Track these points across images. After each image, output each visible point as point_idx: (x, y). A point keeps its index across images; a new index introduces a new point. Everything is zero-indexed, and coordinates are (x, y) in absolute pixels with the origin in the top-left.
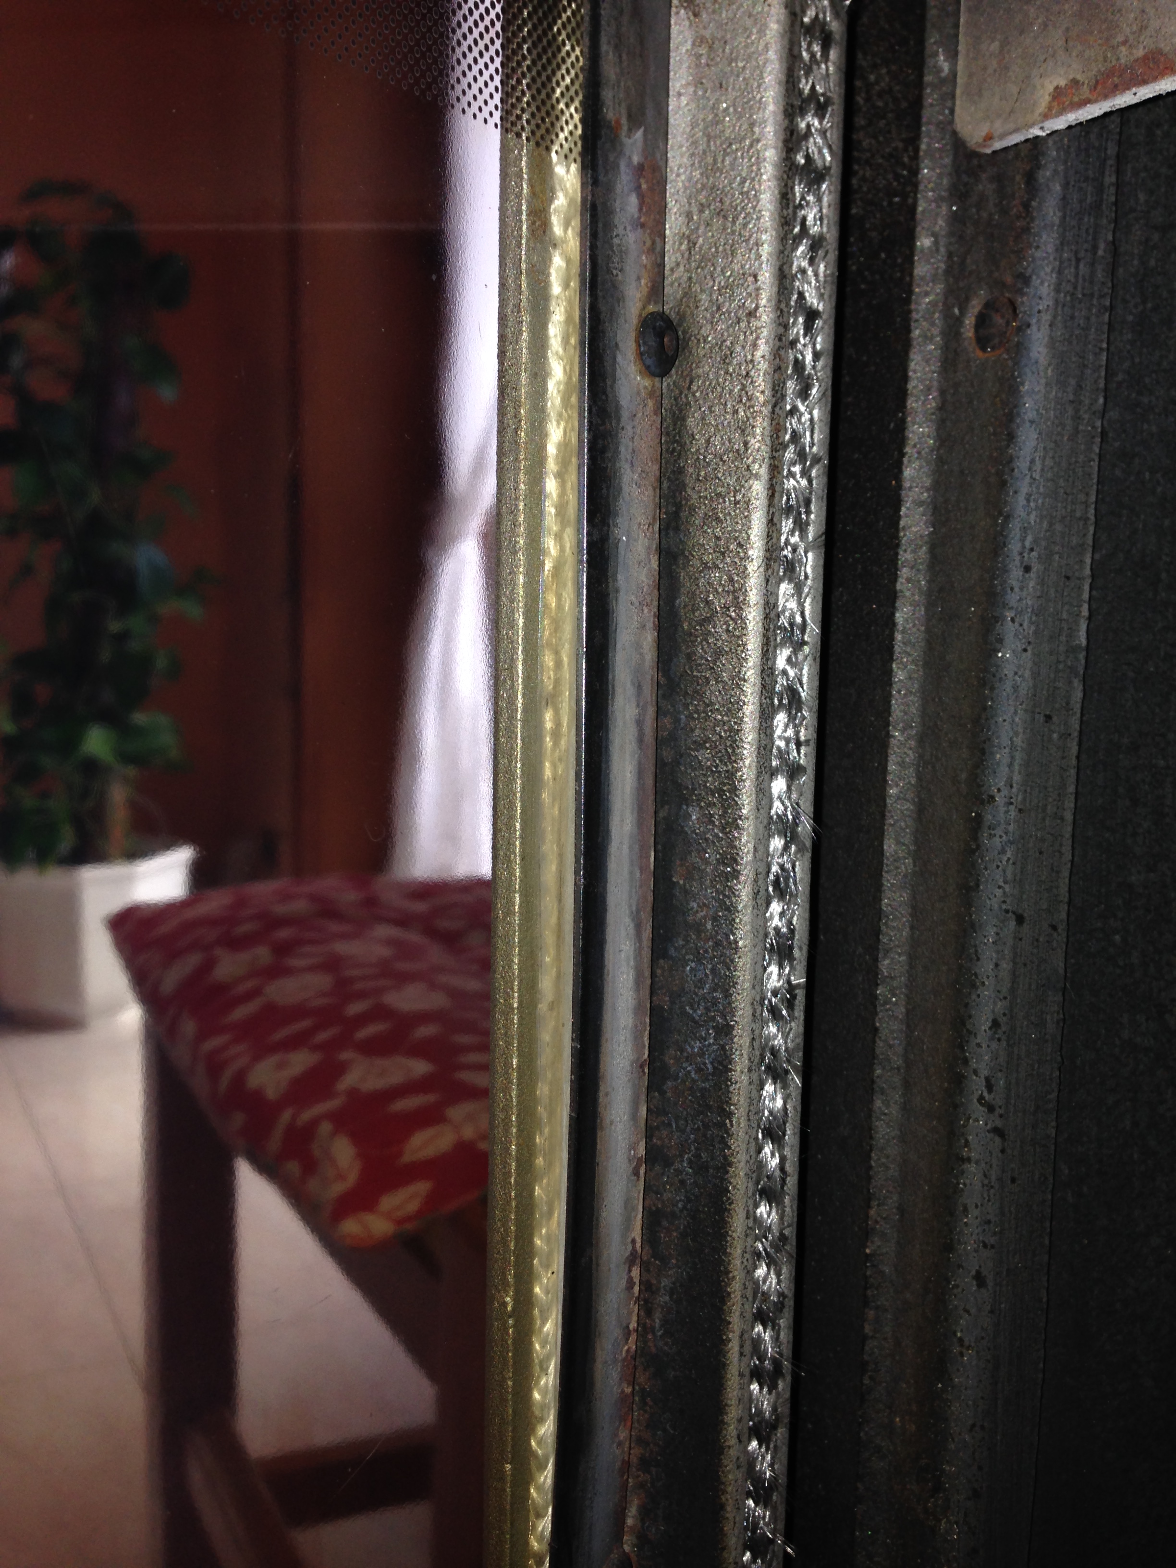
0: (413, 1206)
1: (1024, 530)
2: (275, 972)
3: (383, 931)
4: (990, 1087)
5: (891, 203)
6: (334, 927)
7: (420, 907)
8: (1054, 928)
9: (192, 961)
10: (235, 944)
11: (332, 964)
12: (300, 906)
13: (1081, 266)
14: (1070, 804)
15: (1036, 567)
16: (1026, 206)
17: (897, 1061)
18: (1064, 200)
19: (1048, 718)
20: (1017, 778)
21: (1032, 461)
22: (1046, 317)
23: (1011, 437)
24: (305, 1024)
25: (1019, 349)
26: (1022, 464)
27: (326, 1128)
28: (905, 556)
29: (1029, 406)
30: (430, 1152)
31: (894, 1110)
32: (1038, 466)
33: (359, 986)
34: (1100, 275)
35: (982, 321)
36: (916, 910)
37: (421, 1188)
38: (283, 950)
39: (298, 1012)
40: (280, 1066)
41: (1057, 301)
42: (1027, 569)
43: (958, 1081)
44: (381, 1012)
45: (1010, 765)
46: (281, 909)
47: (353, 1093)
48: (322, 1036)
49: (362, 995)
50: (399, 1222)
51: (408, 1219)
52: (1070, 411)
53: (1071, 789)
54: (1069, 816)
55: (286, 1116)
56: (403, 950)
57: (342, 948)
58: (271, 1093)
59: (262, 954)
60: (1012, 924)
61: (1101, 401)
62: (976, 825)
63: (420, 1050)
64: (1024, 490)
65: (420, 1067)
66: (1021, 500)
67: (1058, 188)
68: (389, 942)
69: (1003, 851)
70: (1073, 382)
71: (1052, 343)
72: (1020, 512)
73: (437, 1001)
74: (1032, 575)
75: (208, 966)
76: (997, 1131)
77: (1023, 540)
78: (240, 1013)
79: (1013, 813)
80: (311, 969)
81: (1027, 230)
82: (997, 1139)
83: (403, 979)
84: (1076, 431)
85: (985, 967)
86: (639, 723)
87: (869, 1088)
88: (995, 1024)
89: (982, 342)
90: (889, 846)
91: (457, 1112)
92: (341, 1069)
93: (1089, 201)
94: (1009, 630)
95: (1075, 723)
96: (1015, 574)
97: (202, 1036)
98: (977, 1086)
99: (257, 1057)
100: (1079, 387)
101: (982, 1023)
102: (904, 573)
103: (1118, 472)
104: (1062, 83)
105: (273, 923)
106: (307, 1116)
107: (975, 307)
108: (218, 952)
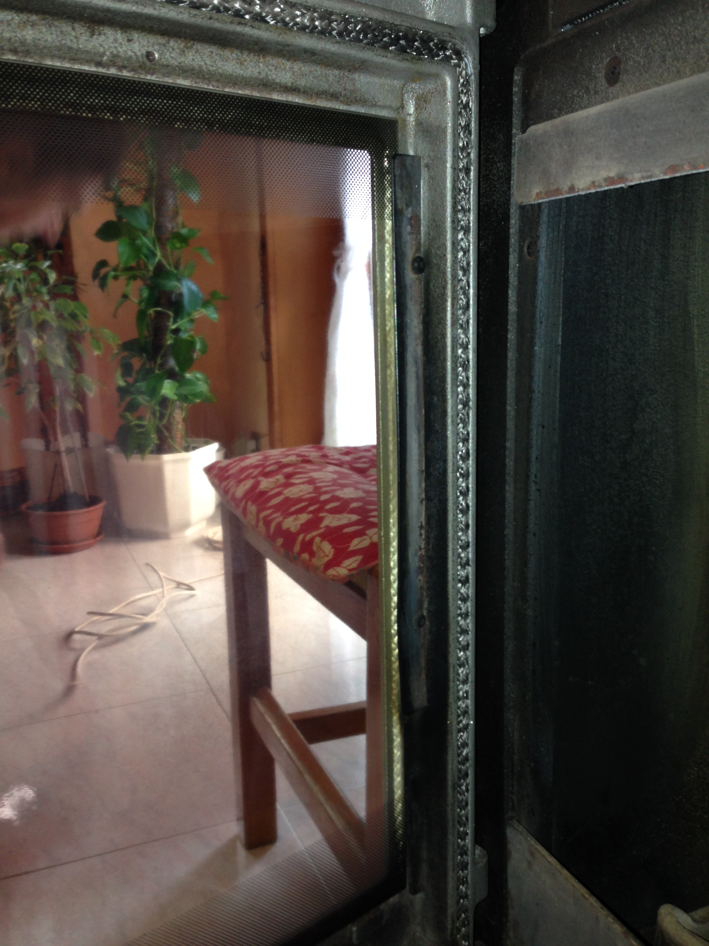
0: (355, 565)
1: (540, 311)
2: (287, 485)
3: (331, 468)
4: (536, 477)
5: (504, 207)
6: (309, 467)
7: (348, 458)
8: (554, 429)
9: (249, 483)
10: (267, 475)
11: (311, 481)
12: (293, 458)
13: (555, 233)
14: (558, 392)
15: (544, 322)
16: (538, 215)
17: (512, 473)
18: (549, 214)
19: (550, 367)
20: (541, 385)
21: (542, 291)
22: (544, 249)
23: (536, 283)
24: (303, 504)
25: (537, 258)
26: (539, 292)
27: (318, 539)
28: (510, 318)
29: (540, 275)
30: (360, 546)
31: (512, 489)
32: (543, 293)
33: (324, 489)
34: (561, 234)
35: (529, 248)
36: (517, 427)
37: (359, 558)
38: (288, 476)
39: (299, 500)
40: (295, 520)
41: (547, 244)
42: (541, 323)
43: (528, 476)
44: (335, 499)
45: (539, 381)
46: (285, 460)
47: (327, 527)
48: (312, 508)
49: (326, 493)
50: (350, 570)
51: (354, 569)
52: (553, 276)
53: (558, 387)
54: (558, 395)
55: (301, 537)
56: (342, 475)
57: (315, 475)
58: (293, 530)
59: (280, 478)
60: (541, 428)
61: (563, 271)
62: (530, 399)
63: (353, 511)
64: (540, 299)
65: (354, 517)
66: (539, 302)
67: (547, 211)
68: (335, 472)
69: (537, 407)
70: (553, 267)
71: (546, 256)
72: (539, 306)
73: (360, 494)
74: (543, 324)
75: (257, 484)
76: (538, 490)
77: (540, 314)
78: (275, 501)
79: (540, 395)
80: (303, 483)
81: (538, 222)
82: (538, 493)
83: (343, 486)
84: (555, 281)
85: (534, 442)
86: (417, 372)
87: (504, 482)
88: (537, 458)
89: (529, 254)
90: (508, 408)
91: (371, 532)
92: (322, 519)
93: (557, 213)
94: (537, 341)
95: (559, 368)
96: (538, 324)
97: (259, 512)
98: (532, 477)
99: (285, 518)
100: (556, 268)
101: (534, 459)
102: (510, 323)
103: (571, 292)
104: (538, 191)
105: (282, 466)
106: (308, 537)
107: (527, 242)
108: (260, 478)
